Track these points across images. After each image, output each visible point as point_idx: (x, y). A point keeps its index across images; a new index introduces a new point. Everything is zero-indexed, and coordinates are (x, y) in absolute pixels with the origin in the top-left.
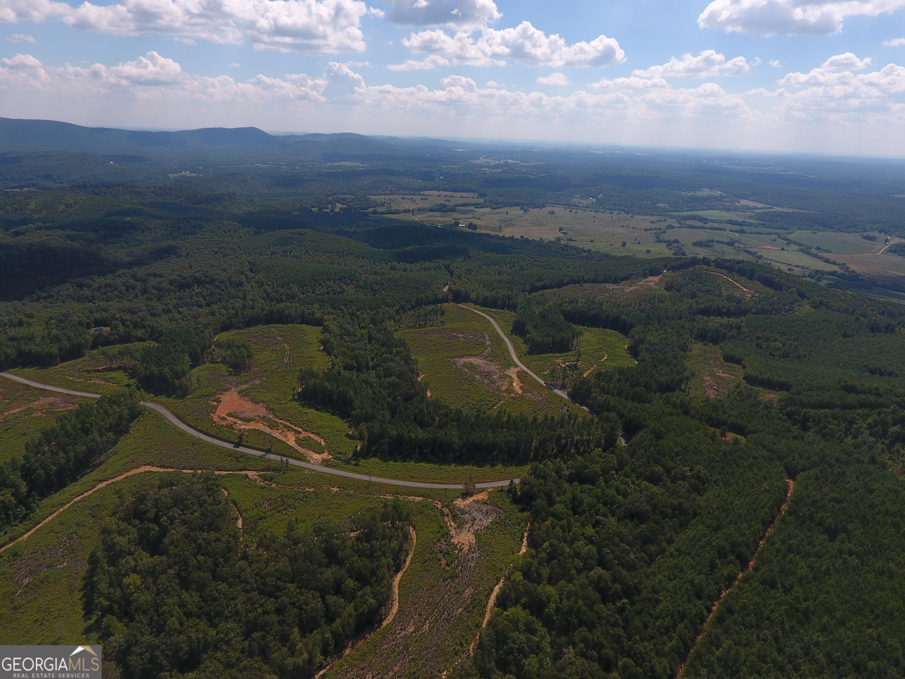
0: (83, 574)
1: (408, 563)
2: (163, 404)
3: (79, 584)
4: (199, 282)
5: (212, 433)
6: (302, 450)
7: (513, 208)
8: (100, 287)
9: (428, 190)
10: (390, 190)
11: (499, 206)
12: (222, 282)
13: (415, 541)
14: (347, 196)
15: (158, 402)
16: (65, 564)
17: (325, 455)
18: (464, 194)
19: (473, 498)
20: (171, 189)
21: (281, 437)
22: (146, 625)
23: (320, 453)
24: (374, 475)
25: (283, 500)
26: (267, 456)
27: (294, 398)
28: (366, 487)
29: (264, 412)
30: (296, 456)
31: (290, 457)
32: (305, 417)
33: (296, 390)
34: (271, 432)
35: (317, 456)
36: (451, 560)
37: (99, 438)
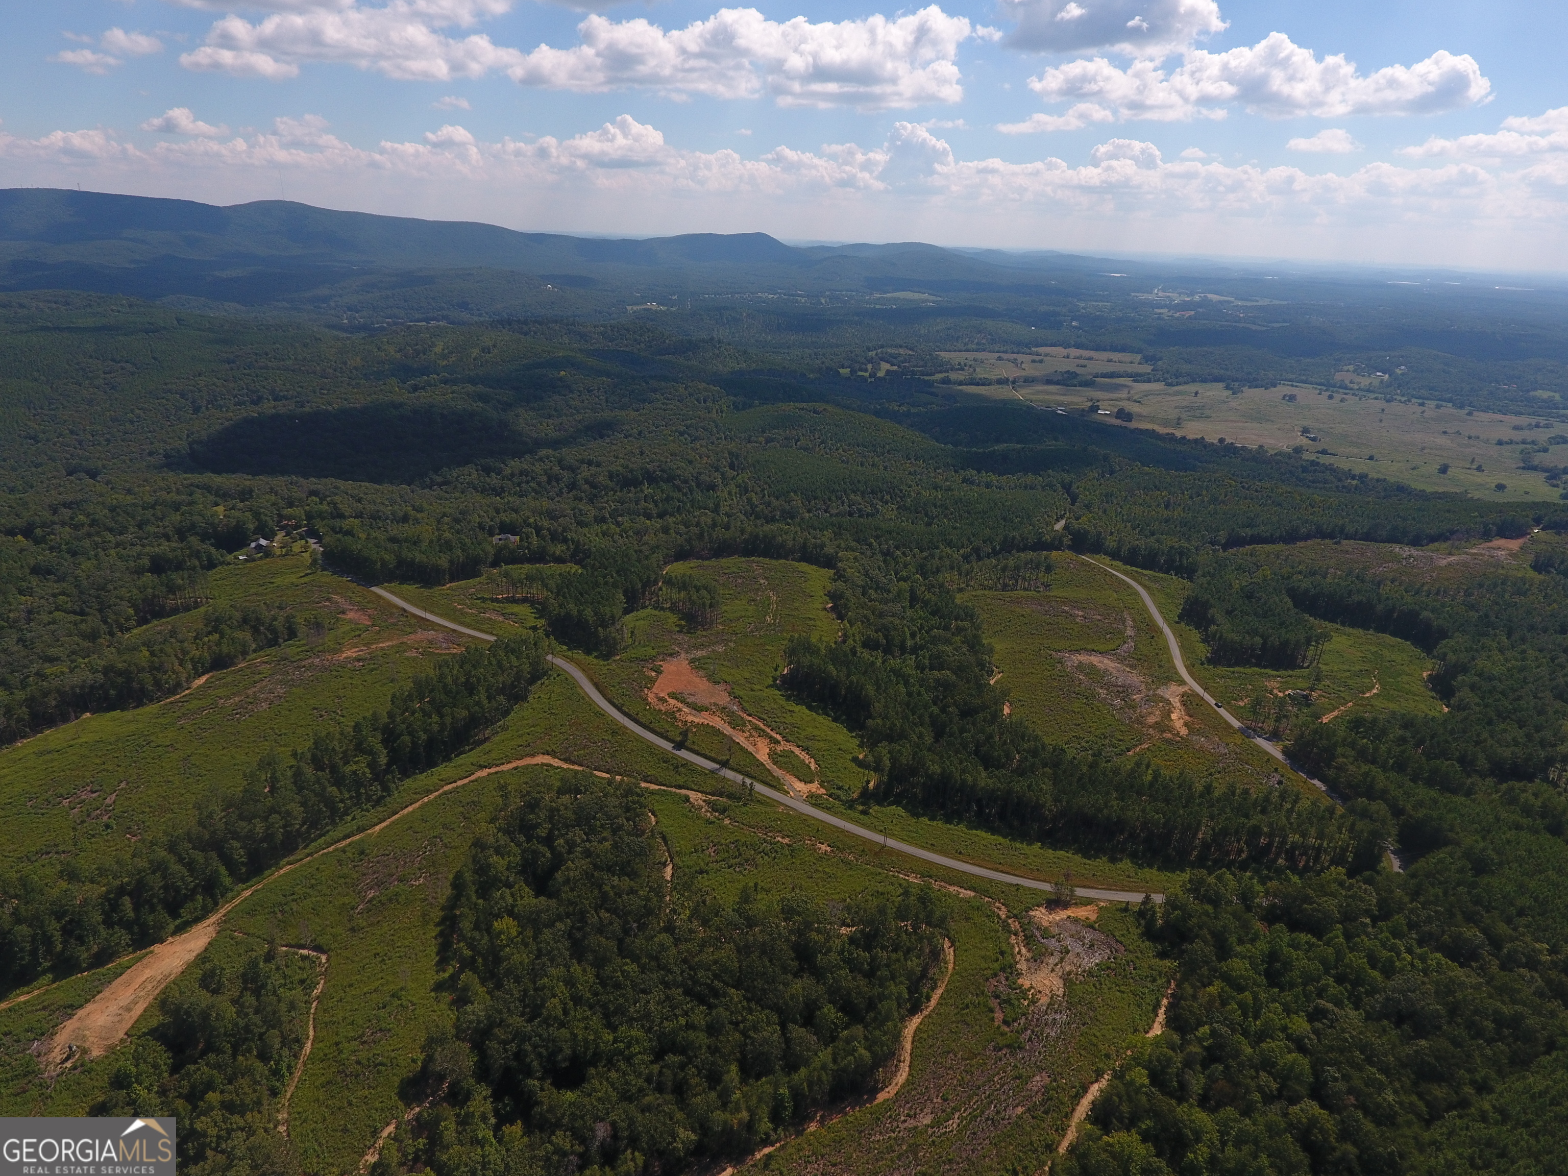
0: (442, 900)
1: (933, 1002)
2: (578, 664)
3: (437, 914)
4: (651, 479)
5: (643, 720)
6: (777, 772)
7: (1209, 385)
8: (513, 475)
9: (1046, 345)
10: (978, 344)
11: (1181, 380)
12: (686, 482)
13: (951, 966)
14: (902, 351)
15: (572, 660)
16: (422, 880)
17: (814, 787)
18: (1116, 356)
19: (1069, 912)
20: (628, 330)
21: (746, 744)
22: (516, 1000)
23: (805, 781)
24: (893, 836)
25: (738, 849)
26: (723, 772)
27: (774, 683)
28: (876, 853)
29: (725, 699)
30: (768, 779)
31: (759, 781)
32: (788, 718)
33: (780, 670)
34: (733, 734)
35: (801, 786)
36: (1013, 1015)
37: (486, 701)
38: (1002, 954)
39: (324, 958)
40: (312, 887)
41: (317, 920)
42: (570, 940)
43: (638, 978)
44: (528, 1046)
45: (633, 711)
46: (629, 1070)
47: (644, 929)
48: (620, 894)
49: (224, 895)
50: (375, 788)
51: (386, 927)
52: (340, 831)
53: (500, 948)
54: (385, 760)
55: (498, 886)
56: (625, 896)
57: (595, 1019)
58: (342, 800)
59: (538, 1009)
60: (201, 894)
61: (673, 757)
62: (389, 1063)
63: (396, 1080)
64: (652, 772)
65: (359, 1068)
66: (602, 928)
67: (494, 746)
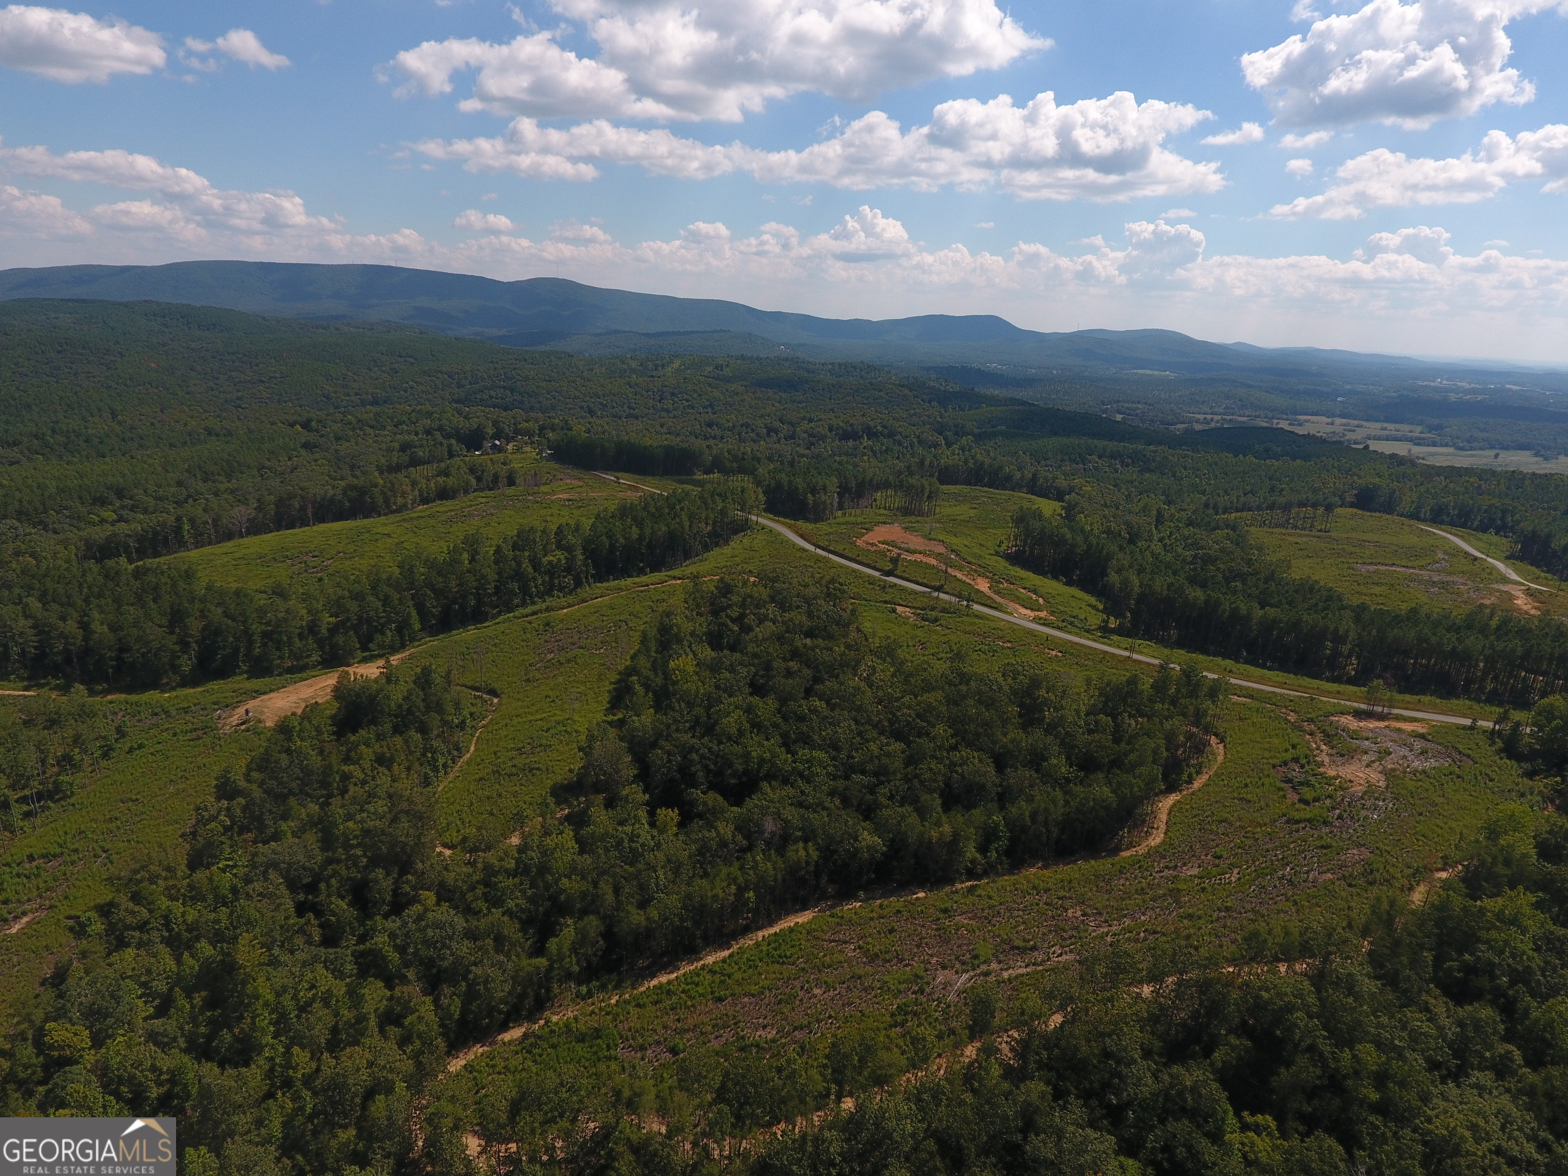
0: (621, 668)
1: (1196, 786)
3: (614, 677)
5: (850, 555)
6: (1000, 600)
10: (1226, 408)
13: (1220, 758)
14: (1140, 406)
16: (602, 651)
17: (1043, 614)
19: (1386, 723)
20: (855, 368)
21: (964, 578)
22: (687, 721)
23: (1032, 610)
24: (1141, 653)
25: (950, 647)
26: (936, 594)
27: (997, 554)
28: (1120, 661)
29: (941, 549)
30: (988, 602)
31: (977, 603)
32: (1013, 573)
33: (1004, 547)
34: (949, 570)
35: (1028, 612)
36: (1315, 795)
37: (687, 524)
38: (1294, 747)
39: (496, 700)
40: (495, 645)
41: (495, 669)
42: (752, 684)
43: (826, 713)
44: (694, 756)
45: (839, 548)
46: (808, 789)
47: (837, 677)
48: (813, 649)
49: (412, 640)
50: (569, 580)
51: (560, 679)
52: (530, 609)
53: (675, 683)
54: (581, 557)
55: (679, 641)
56: (817, 650)
57: (772, 741)
58: (535, 579)
59: (710, 730)
60: (391, 630)
61: (880, 580)
62: (544, 768)
63: (550, 783)
64: (856, 590)
65: (514, 770)
66: (789, 674)
67: (690, 568)
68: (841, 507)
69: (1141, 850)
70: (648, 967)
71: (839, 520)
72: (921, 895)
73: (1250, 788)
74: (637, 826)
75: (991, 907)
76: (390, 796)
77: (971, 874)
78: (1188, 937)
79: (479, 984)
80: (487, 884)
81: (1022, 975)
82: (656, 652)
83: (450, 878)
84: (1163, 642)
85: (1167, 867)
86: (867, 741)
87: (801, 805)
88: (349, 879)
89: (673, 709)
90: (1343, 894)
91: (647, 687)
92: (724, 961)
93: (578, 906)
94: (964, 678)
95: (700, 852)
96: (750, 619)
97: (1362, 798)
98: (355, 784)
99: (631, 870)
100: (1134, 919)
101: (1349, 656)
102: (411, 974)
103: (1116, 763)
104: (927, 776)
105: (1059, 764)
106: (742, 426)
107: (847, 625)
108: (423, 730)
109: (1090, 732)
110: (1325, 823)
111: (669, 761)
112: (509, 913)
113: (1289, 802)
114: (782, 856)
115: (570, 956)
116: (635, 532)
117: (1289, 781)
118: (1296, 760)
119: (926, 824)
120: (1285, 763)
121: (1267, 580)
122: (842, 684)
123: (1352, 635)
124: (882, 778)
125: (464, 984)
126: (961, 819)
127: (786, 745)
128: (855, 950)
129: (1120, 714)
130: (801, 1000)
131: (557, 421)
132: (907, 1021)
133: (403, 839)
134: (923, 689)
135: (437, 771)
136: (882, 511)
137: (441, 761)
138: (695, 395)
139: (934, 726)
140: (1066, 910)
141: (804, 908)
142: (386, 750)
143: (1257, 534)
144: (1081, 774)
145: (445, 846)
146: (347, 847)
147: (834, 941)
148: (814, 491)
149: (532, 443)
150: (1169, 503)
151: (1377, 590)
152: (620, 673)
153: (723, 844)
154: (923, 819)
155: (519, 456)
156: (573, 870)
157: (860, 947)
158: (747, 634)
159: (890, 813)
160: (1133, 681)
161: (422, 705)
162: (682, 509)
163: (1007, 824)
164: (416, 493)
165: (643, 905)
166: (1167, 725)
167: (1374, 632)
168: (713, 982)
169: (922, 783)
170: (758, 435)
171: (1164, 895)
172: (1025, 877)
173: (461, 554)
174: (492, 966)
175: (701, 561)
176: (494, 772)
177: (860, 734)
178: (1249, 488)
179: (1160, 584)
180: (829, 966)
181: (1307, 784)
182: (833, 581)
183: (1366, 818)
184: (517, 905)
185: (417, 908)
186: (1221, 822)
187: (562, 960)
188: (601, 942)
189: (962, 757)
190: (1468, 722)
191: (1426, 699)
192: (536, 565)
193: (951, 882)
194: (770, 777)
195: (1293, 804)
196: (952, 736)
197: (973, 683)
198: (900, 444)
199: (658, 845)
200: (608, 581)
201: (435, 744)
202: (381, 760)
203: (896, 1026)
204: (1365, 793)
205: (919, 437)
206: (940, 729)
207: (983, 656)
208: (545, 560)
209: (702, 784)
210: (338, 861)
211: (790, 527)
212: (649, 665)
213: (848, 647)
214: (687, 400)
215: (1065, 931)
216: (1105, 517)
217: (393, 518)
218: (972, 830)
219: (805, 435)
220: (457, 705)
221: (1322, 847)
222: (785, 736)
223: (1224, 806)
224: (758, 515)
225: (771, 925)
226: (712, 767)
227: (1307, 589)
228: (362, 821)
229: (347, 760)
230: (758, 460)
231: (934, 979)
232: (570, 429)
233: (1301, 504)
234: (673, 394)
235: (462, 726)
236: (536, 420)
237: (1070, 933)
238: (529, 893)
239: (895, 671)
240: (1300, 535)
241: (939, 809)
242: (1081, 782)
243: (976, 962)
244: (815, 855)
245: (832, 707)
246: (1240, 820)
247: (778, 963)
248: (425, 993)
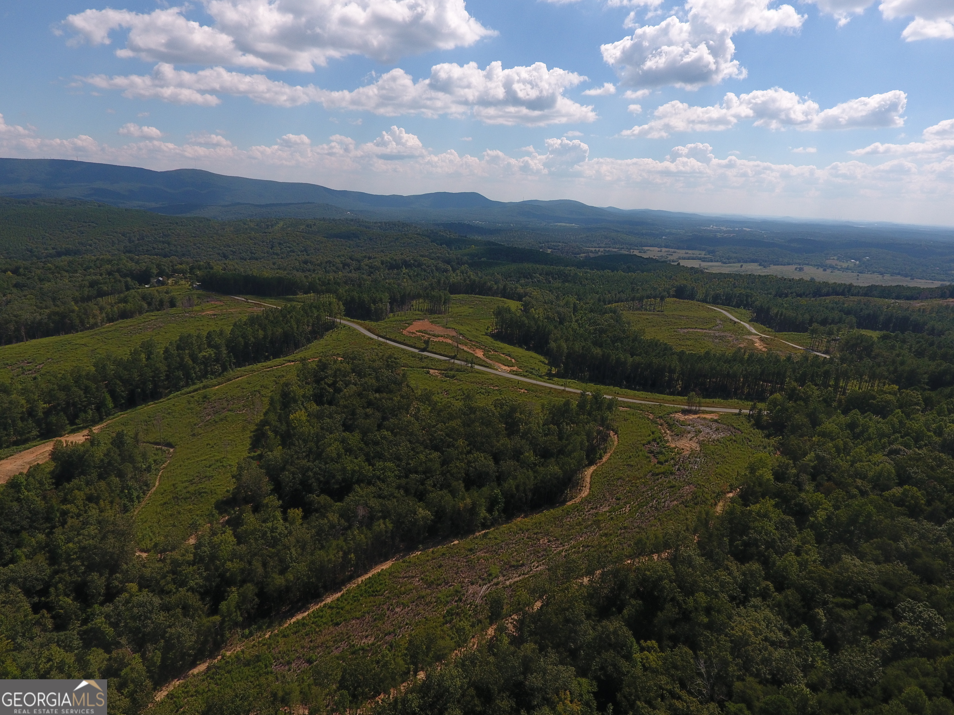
0: (257, 421)
1: (605, 459)
3: (253, 427)
5: (399, 340)
6: (489, 361)
7: (749, 264)
11: (731, 261)
13: (616, 443)
14: (560, 244)
16: (244, 412)
17: (515, 368)
19: (698, 416)
20: (395, 225)
21: (468, 350)
22: (304, 452)
23: (509, 366)
24: (570, 387)
25: (463, 392)
26: (452, 361)
27: (486, 334)
28: (559, 393)
29: (454, 334)
30: (483, 363)
31: (477, 364)
32: (496, 345)
33: (490, 330)
34: (459, 346)
35: (506, 368)
36: (665, 458)
37: (295, 326)
38: (653, 433)
39: (171, 450)
40: (169, 414)
41: (169, 430)
42: (344, 425)
43: (392, 438)
44: (310, 474)
45: (392, 337)
46: (383, 486)
47: (396, 416)
48: (380, 400)
49: (108, 415)
50: (218, 367)
51: (217, 432)
52: (192, 388)
53: (294, 428)
54: (225, 352)
55: (295, 401)
56: (384, 400)
57: (359, 459)
58: (194, 368)
59: (319, 456)
60: (92, 410)
61: (419, 354)
62: (209, 492)
63: (213, 501)
64: (404, 361)
65: (188, 495)
66: (367, 416)
67: (299, 354)
68: (392, 311)
69: (577, 500)
70: (289, 611)
71: (390, 319)
72: (456, 542)
73: (632, 458)
74: (275, 522)
75: (497, 544)
76: (99, 522)
77: (484, 526)
78: (606, 547)
79: (173, 639)
80: (174, 572)
81: (517, 582)
82: (280, 410)
83: (147, 572)
84: (582, 380)
85: (592, 508)
86: (418, 453)
87: (380, 497)
88: (72, 582)
89: (294, 445)
90: (683, 512)
91: (276, 432)
92: (338, 600)
93: (239, 578)
94: (472, 410)
95: (318, 534)
96: (340, 384)
97: (689, 458)
98: (72, 517)
99: (273, 550)
100: (576, 540)
101: (678, 380)
102: (123, 641)
103: (561, 452)
104: (455, 471)
105: (529, 455)
106: (326, 263)
107: (401, 384)
108: (121, 475)
109: (546, 435)
110: (672, 474)
111: (294, 478)
112: (192, 589)
113: (652, 464)
114: (370, 529)
115: (236, 612)
116: (261, 333)
117: (651, 452)
118: (654, 440)
119: (456, 499)
120: (649, 443)
121: (634, 340)
122: (400, 420)
123: (678, 369)
124: (428, 475)
125: (162, 641)
126: (476, 494)
127: (369, 460)
128: (419, 581)
129: (561, 423)
130: (388, 617)
131: (202, 263)
132: (453, 619)
133: (111, 550)
134: (448, 419)
135: (133, 501)
136: (417, 312)
137: (135, 494)
138: (295, 244)
139: (457, 441)
140: (539, 540)
141: (386, 559)
142: (93, 491)
143: (627, 315)
144: (542, 460)
145: (142, 551)
146: (68, 560)
147: (406, 577)
148: (374, 302)
149: (186, 278)
150: (580, 299)
151: (689, 343)
152: (257, 425)
153: (332, 527)
154: (454, 496)
155: (177, 287)
156: (234, 556)
157: (422, 579)
158: (339, 393)
159: (435, 495)
160: (567, 403)
161: (118, 459)
162: (291, 317)
163: (502, 494)
164: (104, 315)
165: (282, 572)
166: (587, 427)
167: (689, 366)
168: (332, 614)
169: (452, 475)
170: (337, 268)
171: (592, 524)
172: (515, 524)
173: (140, 355)
174: (182, 626)
175: (306, 349)
176: (174, 498)
177: (413, 449)
178: (621, 289)
179: (578, 346)
180: (404, 593)
181: (661, 453)
182: (390, 357)
183: (691, 468)
184: (196, 584)
185: (125, 595)
186: (618, 479)
187: (231, 615)
188: (257, 600)
189: (474, 457)
190: (737, 411)
191: (716, 400)
192: (194, 359)
193: (473, 532)
194: (359, 482)
195: (655, 465)
196: (468, 445)
197: (478, 413)
198: (425, 271)
199: (290, 533)
200: (245, 366)
201: (130, 483)
202: (90, 498)
203: (446, 623)
204: (690, 455)
205: (436, 266)
206: (461, 442)
207: (482, 396)
208: (200, 355)
209: (316, 490)
210: (63, 571)
211: (361, 325)
212: (276, 418)
213: (402, 397)
214: (289, 247)
215: (539, 553)
216: (545, 309)
217: (87, 333)
218: (483, 500)
219: (367, 267)
220: (144, 456)
221: (671, 487)
222: (367, 455)
223: (620, 470)
224: (340, 319)
225: (366, 573)
226: (322, 479)
227: (654, 344)
228: (79, 542)
229: (65, 501)
230: (338, 284)
231: (467, 592)
232: (212, 268)
233: (648, 297)
234: (280, 244)
235: (149, 469)
236: (188, 263)
237: (542, 553)
238: (205, 574)
239: (432, 409)
240: (649, 315)
241: (463, 489)
242: (542, 465)
243: (491, 578)
244: (390, 526)
245: (395, 435)
246: (628, 476)
247: (372, 596)
248: (135, 652)
